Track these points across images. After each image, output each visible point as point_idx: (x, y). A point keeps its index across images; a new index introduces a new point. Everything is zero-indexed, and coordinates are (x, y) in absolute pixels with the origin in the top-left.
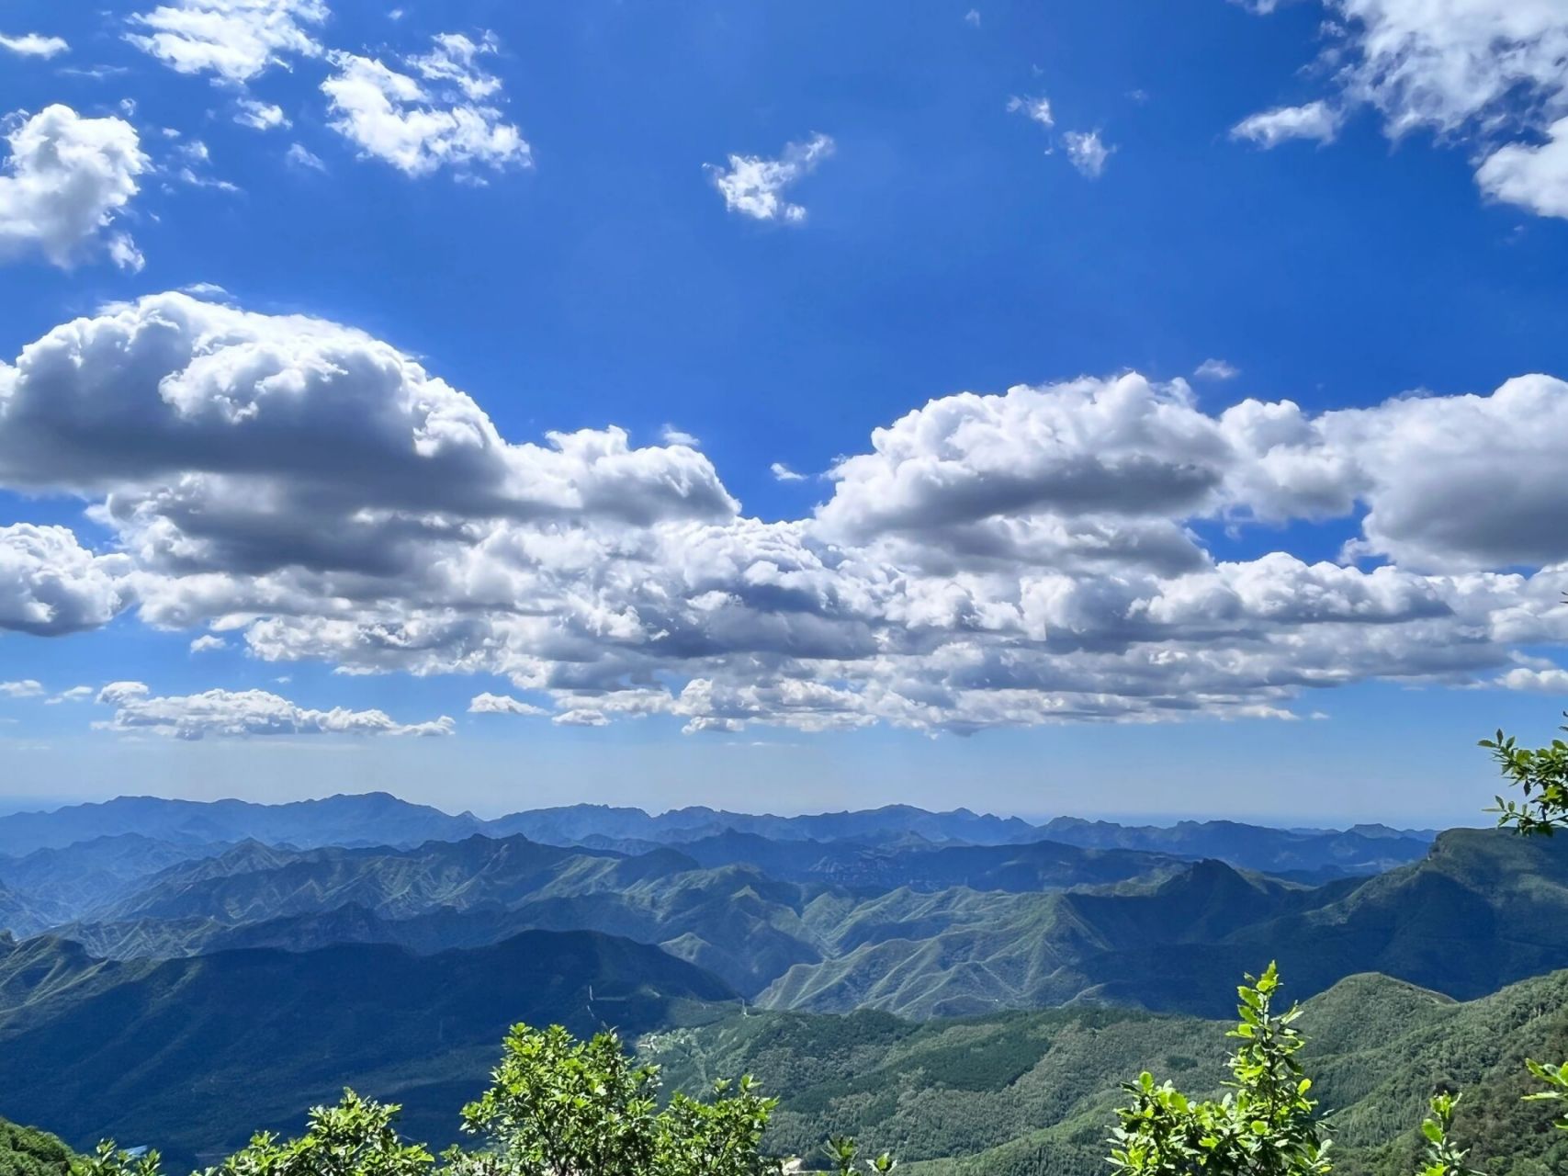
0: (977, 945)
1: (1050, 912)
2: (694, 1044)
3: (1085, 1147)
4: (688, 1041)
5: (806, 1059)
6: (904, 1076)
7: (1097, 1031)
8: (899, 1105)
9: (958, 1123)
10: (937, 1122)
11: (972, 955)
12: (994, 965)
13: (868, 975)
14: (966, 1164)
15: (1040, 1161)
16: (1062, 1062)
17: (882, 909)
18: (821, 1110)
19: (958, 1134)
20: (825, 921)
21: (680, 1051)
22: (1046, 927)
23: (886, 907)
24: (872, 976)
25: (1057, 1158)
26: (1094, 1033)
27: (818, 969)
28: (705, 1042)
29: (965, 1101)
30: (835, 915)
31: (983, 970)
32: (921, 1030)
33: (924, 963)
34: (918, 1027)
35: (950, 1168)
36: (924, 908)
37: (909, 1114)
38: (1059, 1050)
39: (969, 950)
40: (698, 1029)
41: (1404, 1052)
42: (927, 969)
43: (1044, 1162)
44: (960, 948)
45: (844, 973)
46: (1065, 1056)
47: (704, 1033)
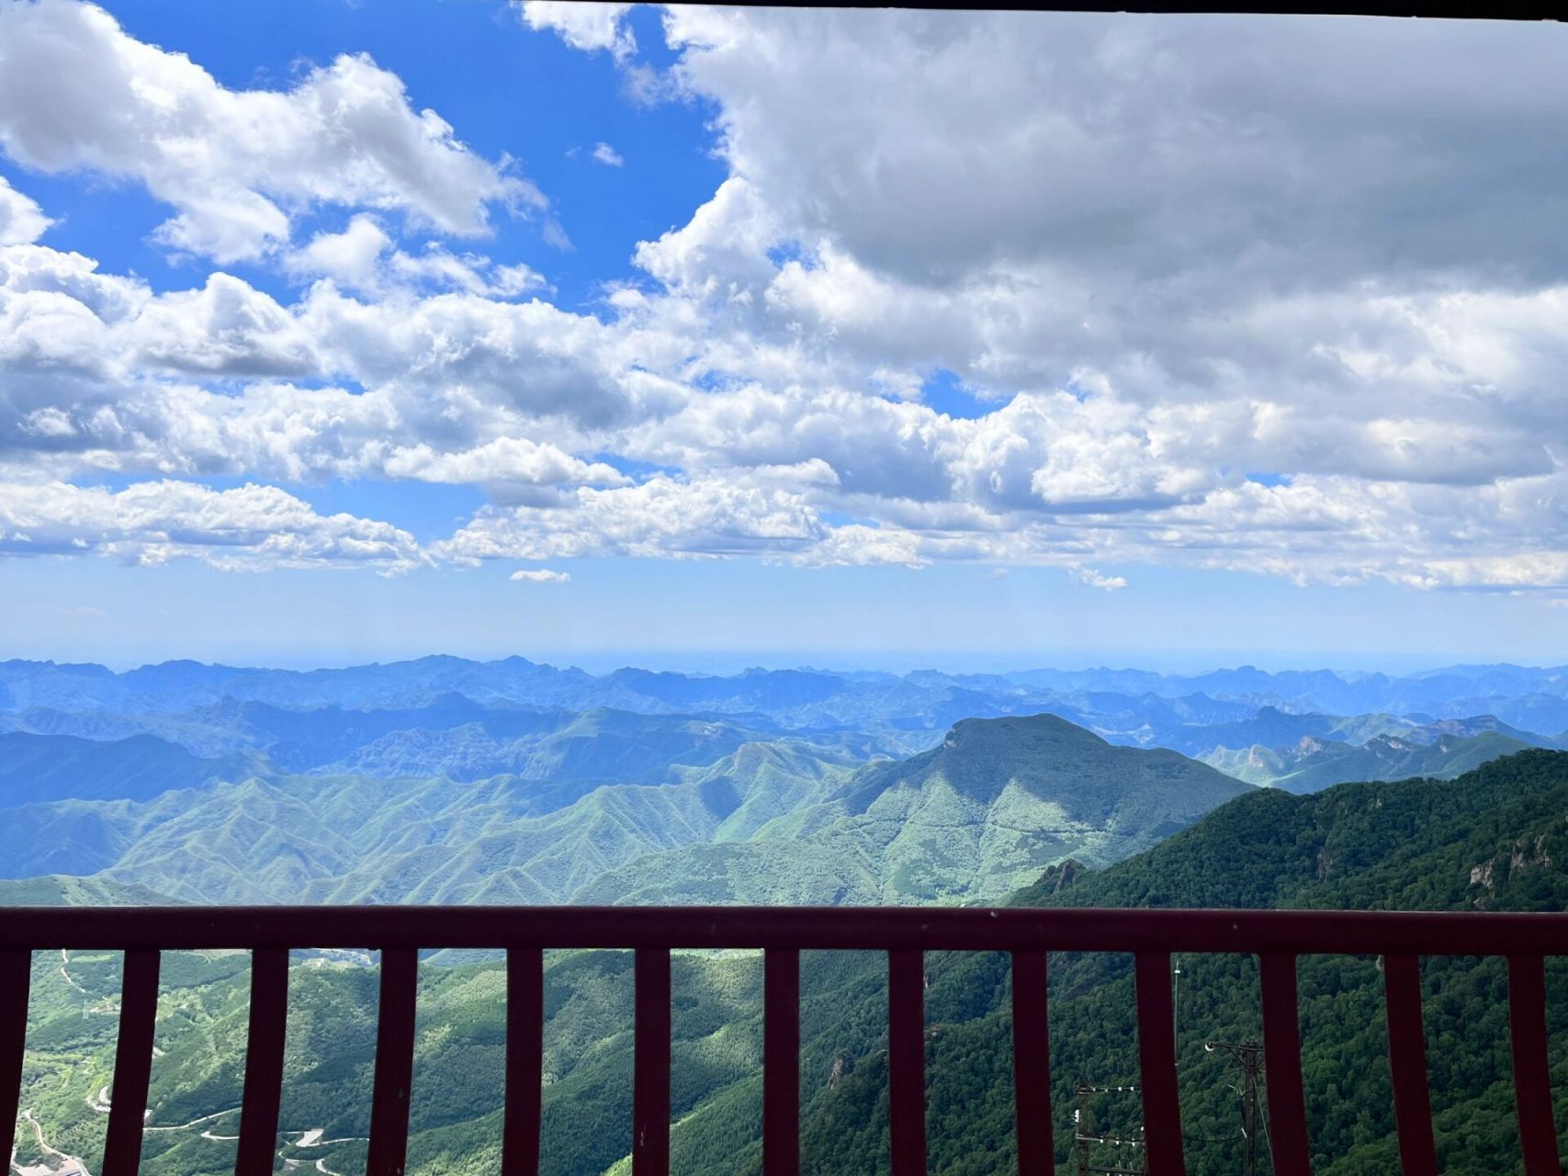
0: (519, 846)
1: (596, 807)
2: (199, 1007)
3: (589, 1103)
4: (192, 1006)
5: (329, 1020)
6: (430, 1035)
7: (615, 976)
8: (424, 1066)
9: (480, 1077)
10: (460, 1079)
11: (513, 857)
12: (535, 870)
13: (396, 887)
14: (484, 1128)
15: (548, 1120)
16: (582, 1009)
17: (417, 803)
18: (344, 1077)
19: (480, 1088)
20: (349, 819)
21: (183, 1018)
22: (591, 825)
23: (420, 800)
24: (402, 887)
25: (563, 1116)
26: (612, 978)
27: (340, 883)
28: (210, 1004)
29: (488, 1055)
30: (361, 812)
31: (521, 876)
32: (451, 976)
33: (457, 872)
34: (448, 974)
35: (468, 1133)
36: (464, 800)
37: (433, 1074)
38: (580, 997)
39: (510, 851)
40: (202, 989)
41: (850, 994)
42: (463, 877)
43: (551, 1121)
44: (500, 851)
45: (371, 887)
46: (584, 1003)
47: (211, 993)
